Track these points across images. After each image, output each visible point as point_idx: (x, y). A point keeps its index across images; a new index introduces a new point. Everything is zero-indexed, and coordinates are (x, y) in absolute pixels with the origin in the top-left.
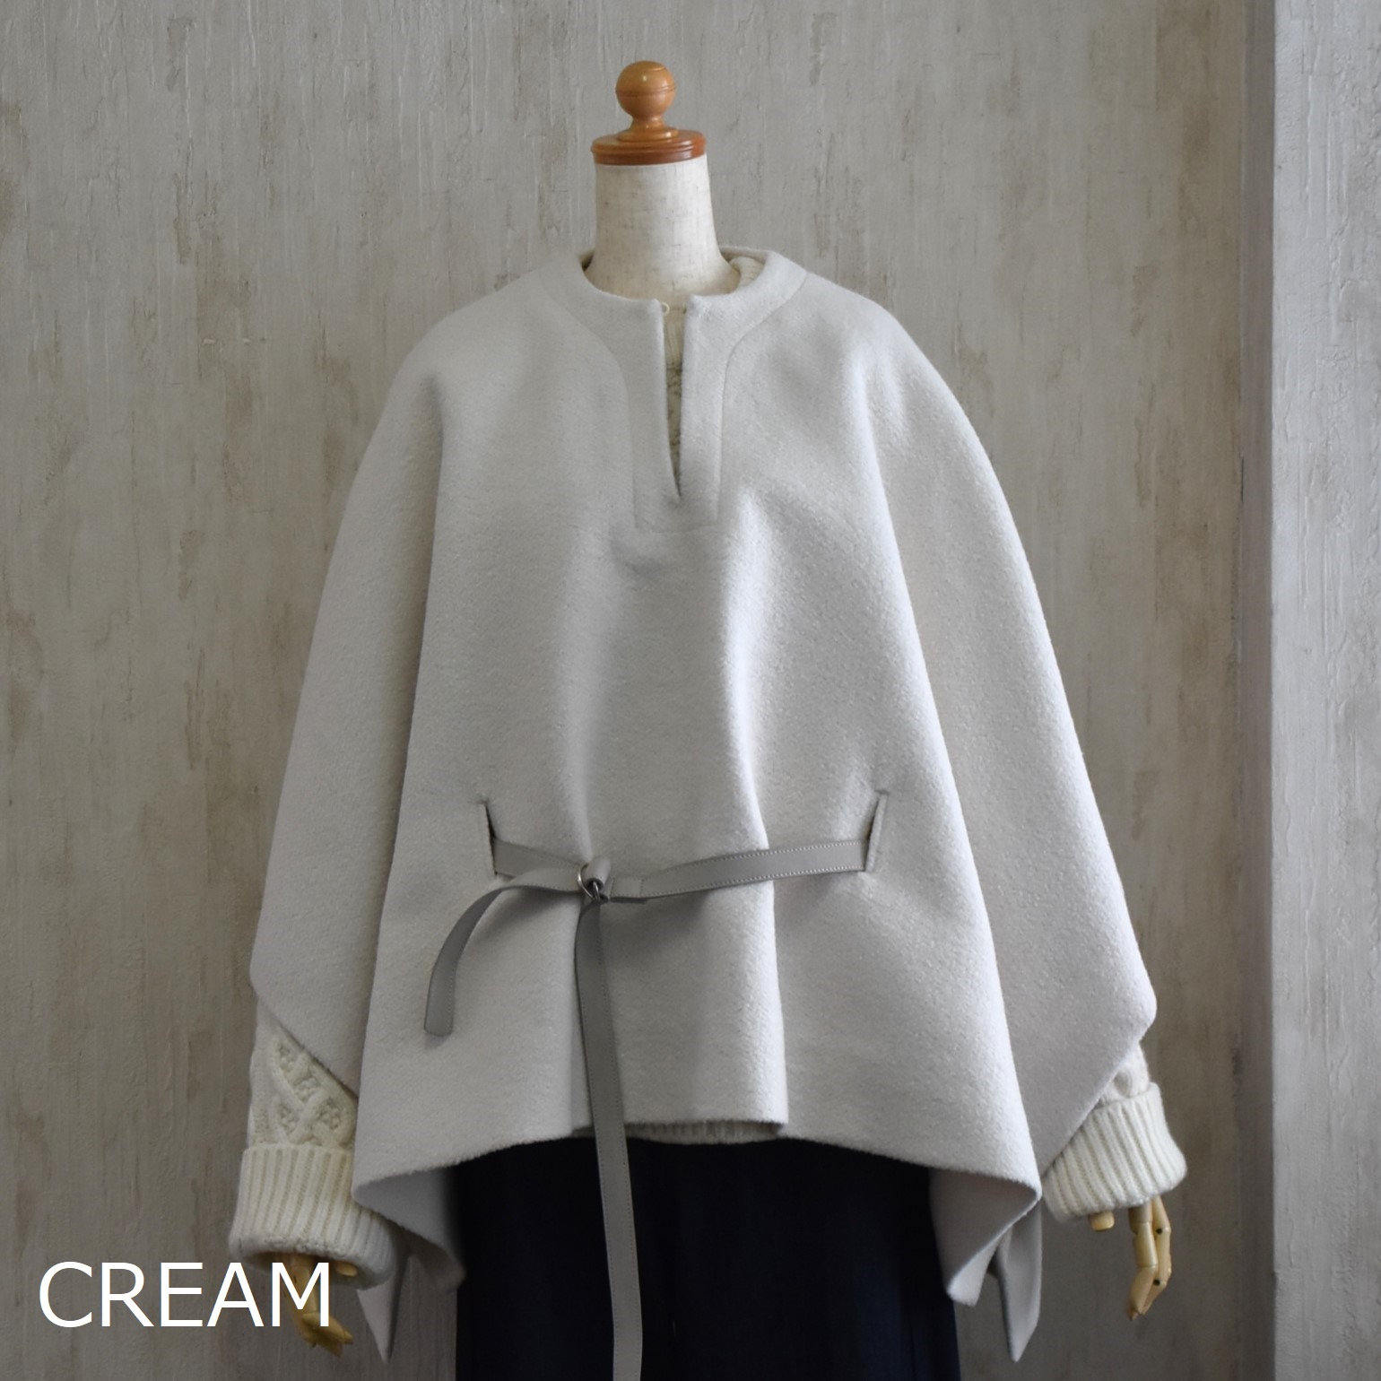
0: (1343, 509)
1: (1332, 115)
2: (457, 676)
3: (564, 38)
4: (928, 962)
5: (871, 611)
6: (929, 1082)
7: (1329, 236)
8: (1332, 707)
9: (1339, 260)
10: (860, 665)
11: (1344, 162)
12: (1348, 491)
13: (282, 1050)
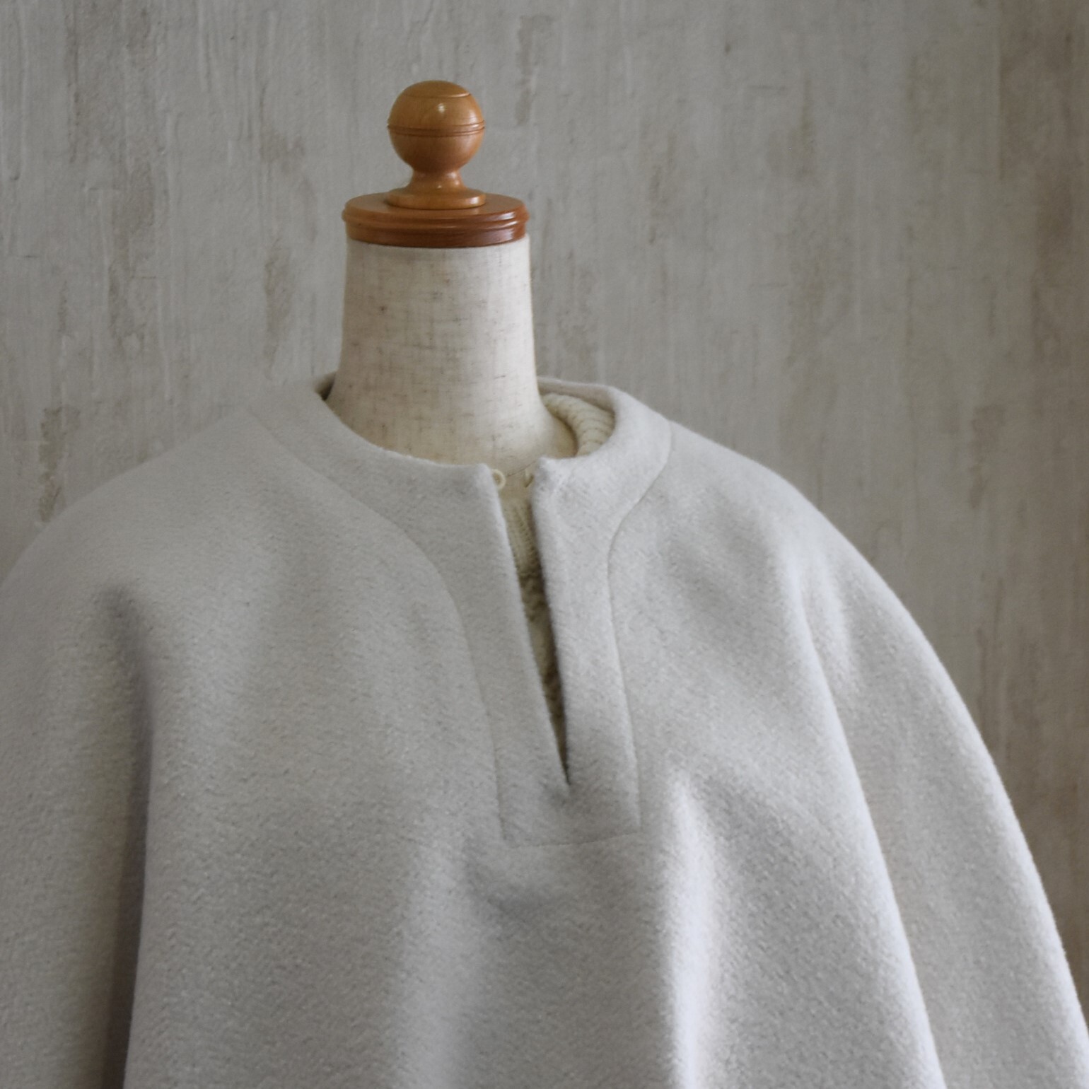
10: (852, 1052)
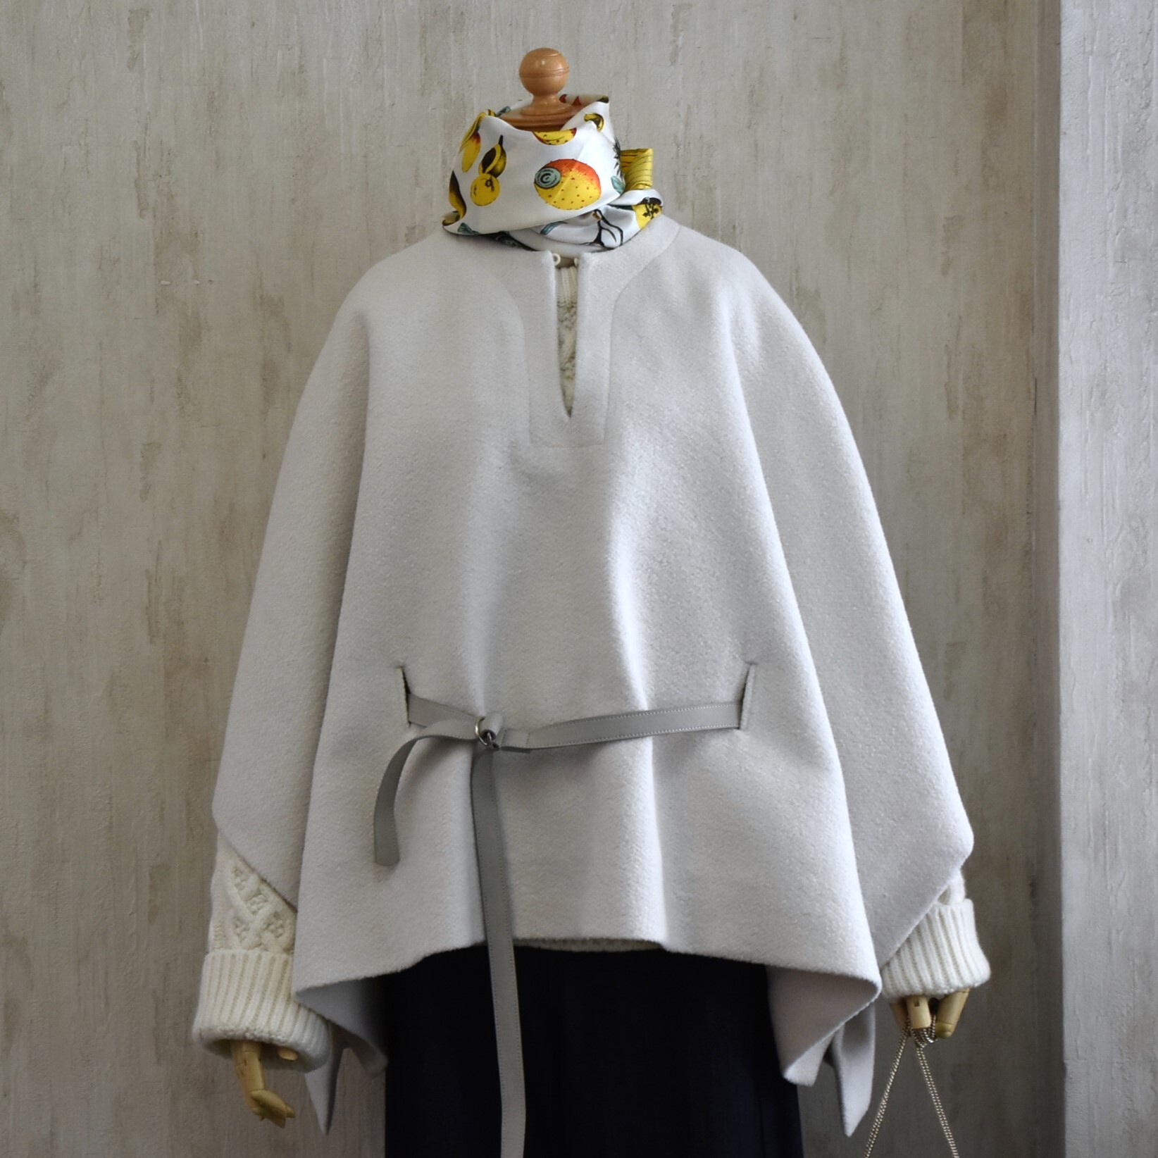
0: (1119, 421)
1: (1110, 89)
2: (379, 562)
3: (463, 26)
4: (795, 801)
5: (737, 513)
6: (798, 899)
7: (1106, 191)
8: (1110, 587)
9: (1115, 211)
11: (1120, 129)
12: (1123, 405)
13: (237, 872)
